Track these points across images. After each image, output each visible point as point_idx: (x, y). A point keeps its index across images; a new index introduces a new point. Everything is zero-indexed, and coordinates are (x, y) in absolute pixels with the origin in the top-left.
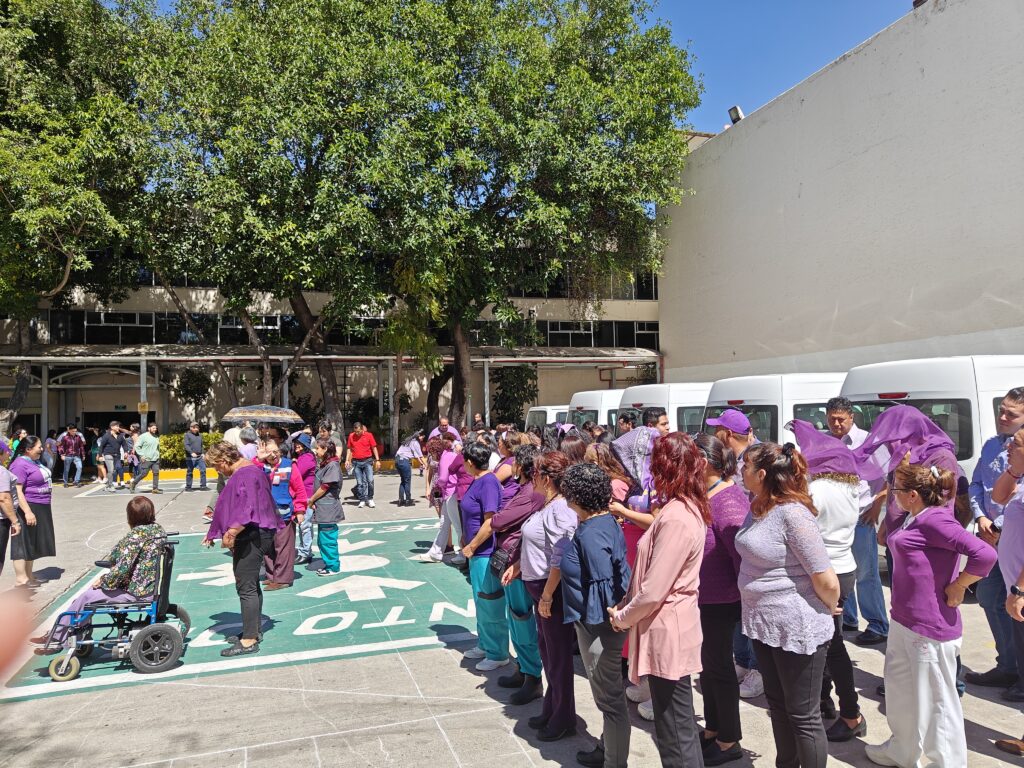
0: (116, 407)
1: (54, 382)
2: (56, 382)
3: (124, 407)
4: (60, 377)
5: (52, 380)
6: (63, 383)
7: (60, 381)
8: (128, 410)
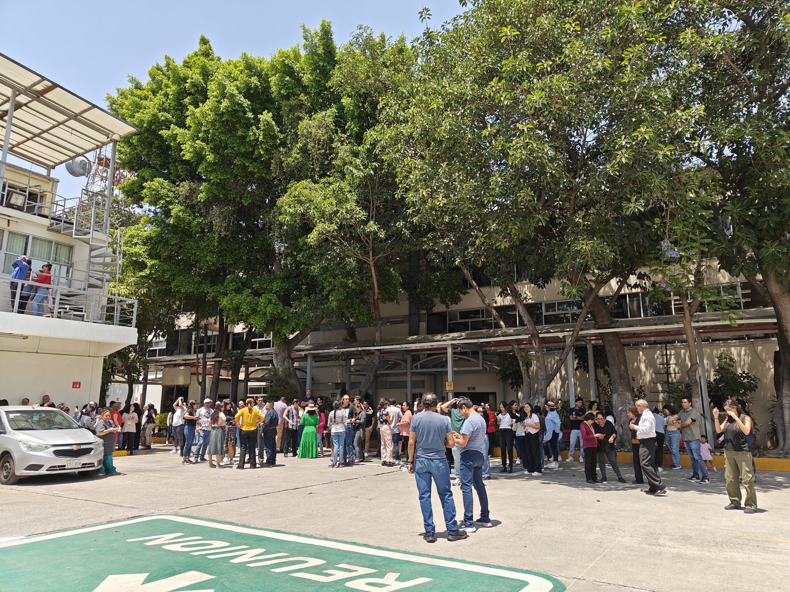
0: (469, 388)
1: (416, 367)
3: (474, 388)
5: (413, 366)
6: (421, 368)
8: (477, 391)
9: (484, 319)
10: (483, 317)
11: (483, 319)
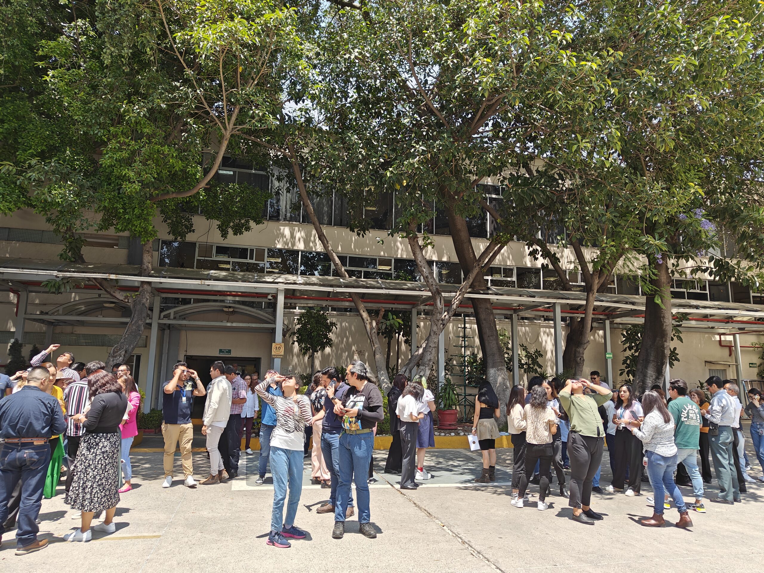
0: (221, 351)
1: (165, 317)
2: (167, 317)
3: (229, 351)
4: (172, 311)
5: (163, 314)
6: (174, 318)
7: (172, 316)
8: (233, 354)
9: (253, 261)
10: (251, 258)
11: (251, 261)
